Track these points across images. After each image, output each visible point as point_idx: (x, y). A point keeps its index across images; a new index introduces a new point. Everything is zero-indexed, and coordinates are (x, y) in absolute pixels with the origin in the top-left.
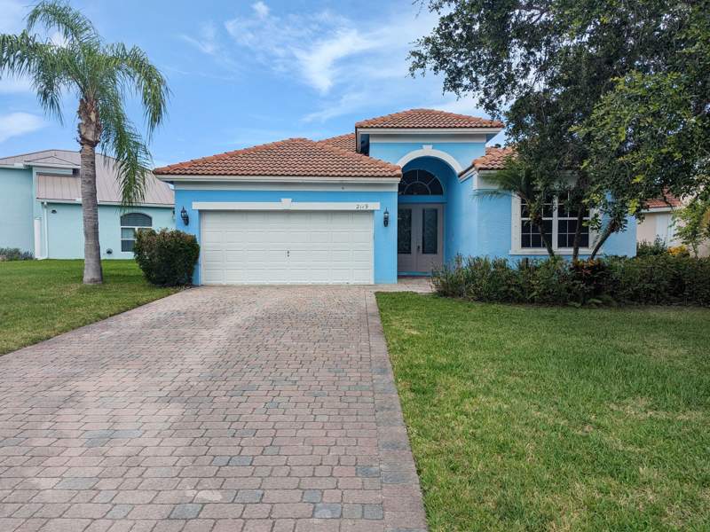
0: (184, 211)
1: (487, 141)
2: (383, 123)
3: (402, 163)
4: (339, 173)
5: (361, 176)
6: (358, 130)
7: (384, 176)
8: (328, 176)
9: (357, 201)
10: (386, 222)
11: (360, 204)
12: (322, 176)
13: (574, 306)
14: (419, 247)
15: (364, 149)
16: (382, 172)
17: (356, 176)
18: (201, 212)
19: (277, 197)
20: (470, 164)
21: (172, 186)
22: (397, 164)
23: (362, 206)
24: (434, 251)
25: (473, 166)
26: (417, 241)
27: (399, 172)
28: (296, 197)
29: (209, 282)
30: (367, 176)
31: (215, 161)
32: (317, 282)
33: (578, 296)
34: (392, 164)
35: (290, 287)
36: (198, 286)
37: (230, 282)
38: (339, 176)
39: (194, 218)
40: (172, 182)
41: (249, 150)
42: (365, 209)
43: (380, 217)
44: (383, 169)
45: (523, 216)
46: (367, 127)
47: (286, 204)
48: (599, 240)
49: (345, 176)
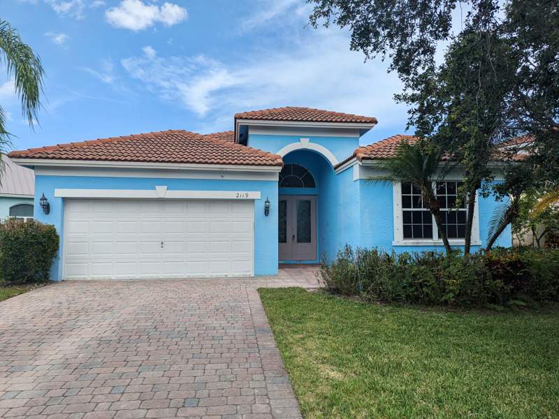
0: (44, 199)
1: (361, 136)
2: (262, 116)
3: (283, 152)
4: (218, 160)
5: (242, 164)
6: (238, 121)
7: (265, 165)
8: (206, 163)
9: (236, 190)
10: (267, 211)
11: (240, 192)
12: (200, 163)
13: (494, 309)
14: (294, 236)
15: (244, 141)
16: (261, 160)
17: (236, 164)
18: (65, 200)
19: (152, 184)
20: (352, 155)
21: (32, 171)
22: (277, 154)
23: (242, 194)
24: (308, 240)
25: (355, 156)
26: (292, 229)
27: (280, 161)
28: (171, 184)
29: (71, 277)
30: (248, 164)
31: (85, 147)
32: (192, 275)
33: (496, 296)
34: (272, 153)
35: (162, 281)
36: (57, 282)
37: (96, 277)
38: (218, 163)
39: (56, 206)
40: (33, 167)
41: (124, 138)
42: (245, 198)
43: (261, 206)
44: (263, 158)
45: (404, 206)
46: (246, 118)
47: (161, 192)
48: (494, 232)
49: (224, 163)
